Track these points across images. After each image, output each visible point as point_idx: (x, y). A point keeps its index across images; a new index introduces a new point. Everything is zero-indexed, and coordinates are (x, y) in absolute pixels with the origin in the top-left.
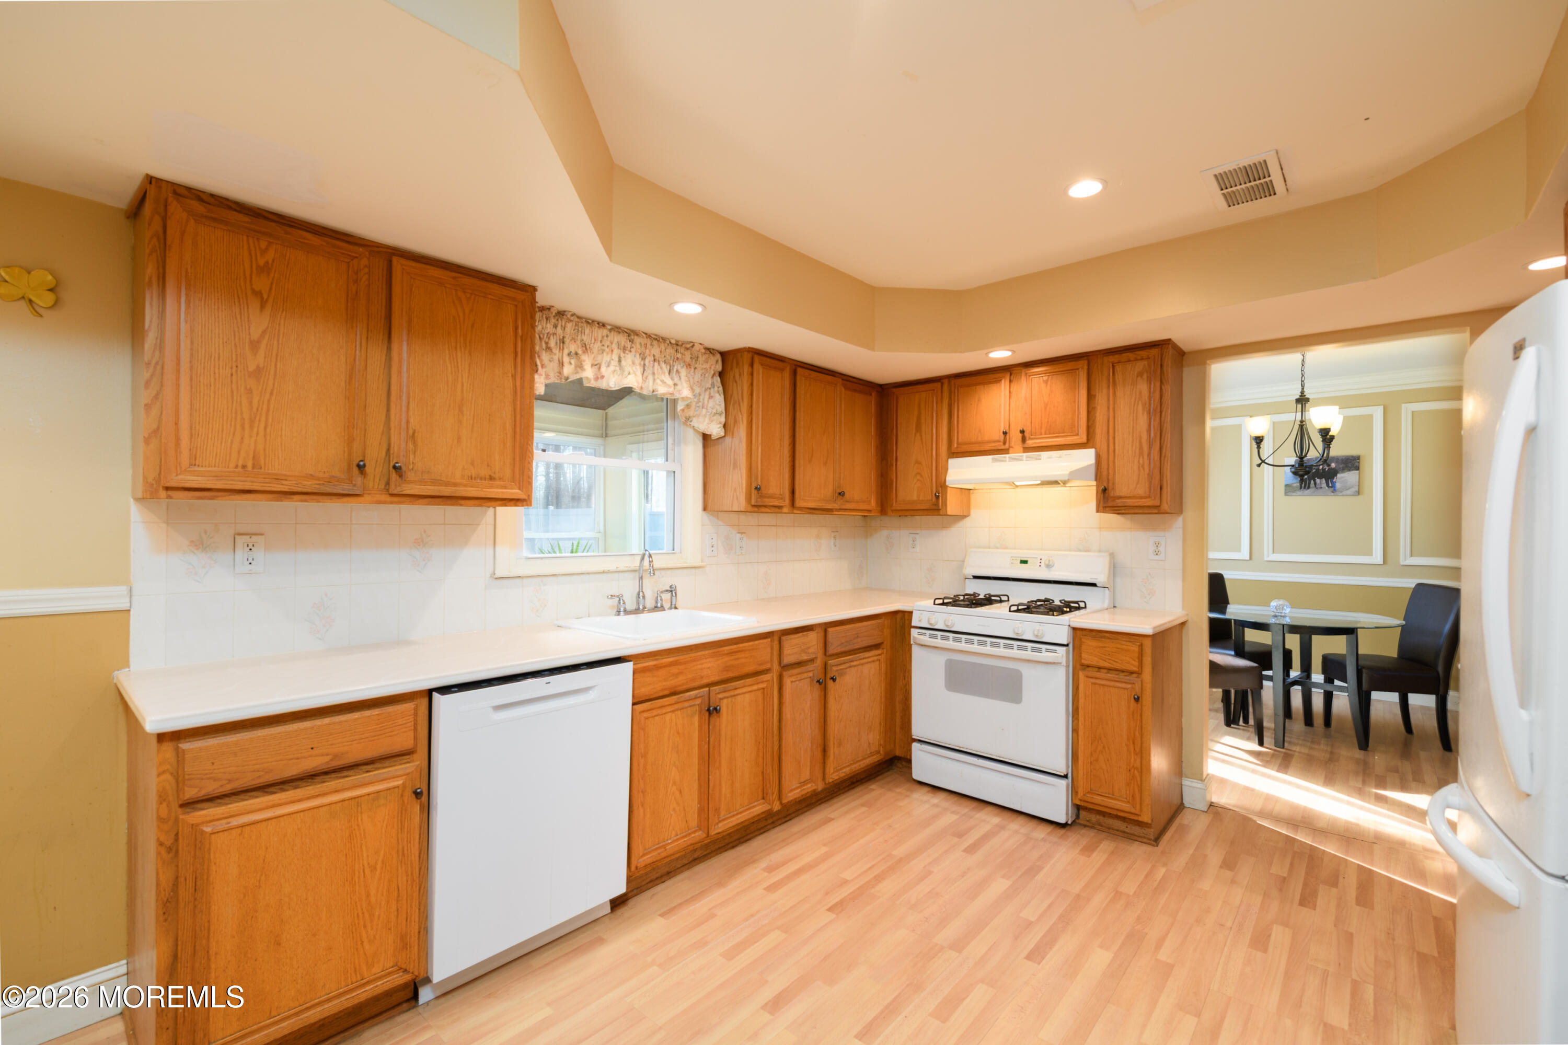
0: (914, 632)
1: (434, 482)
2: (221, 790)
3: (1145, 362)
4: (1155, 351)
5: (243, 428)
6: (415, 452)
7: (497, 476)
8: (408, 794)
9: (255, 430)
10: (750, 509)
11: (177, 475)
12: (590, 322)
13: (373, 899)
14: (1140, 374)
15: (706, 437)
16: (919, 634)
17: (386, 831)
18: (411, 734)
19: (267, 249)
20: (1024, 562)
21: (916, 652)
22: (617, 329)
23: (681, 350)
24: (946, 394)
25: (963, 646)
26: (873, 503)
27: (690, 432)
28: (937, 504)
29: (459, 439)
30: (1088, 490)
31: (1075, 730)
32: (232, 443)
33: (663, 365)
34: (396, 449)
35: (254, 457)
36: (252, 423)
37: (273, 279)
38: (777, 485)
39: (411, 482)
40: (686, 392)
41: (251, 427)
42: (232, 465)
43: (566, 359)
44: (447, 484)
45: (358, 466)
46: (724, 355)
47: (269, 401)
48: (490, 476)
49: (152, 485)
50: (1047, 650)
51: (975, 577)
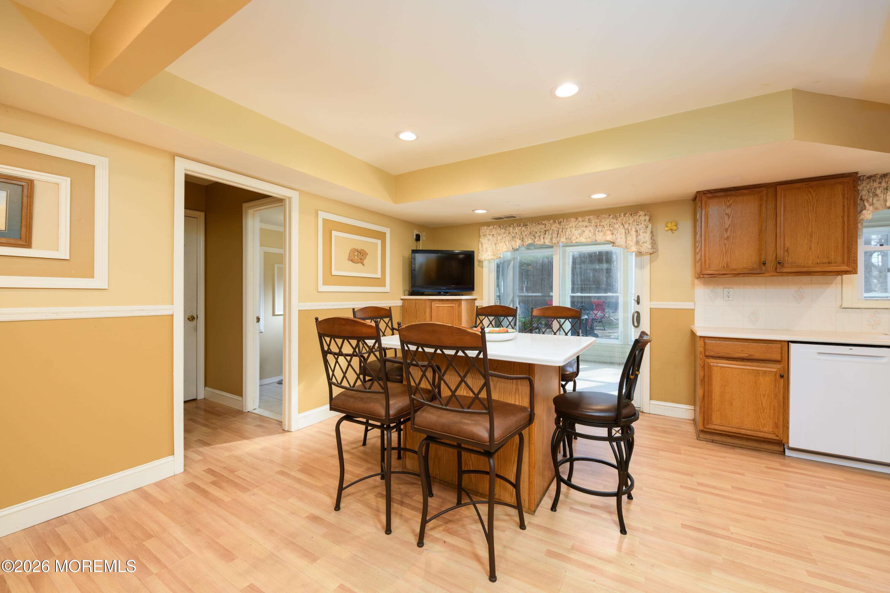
1: (797, 267)
2: (715, 355)
5: (723, 256)
6: (788, 256)
7: (833, 261)
8: (778, 376)
9: (727, 256)
11: (705, 271)
13: (764, 406)
17: (769, 385)
18: (780, 355)
19: (730, 200)
29: (810, 248)
32: (720, 260)
34: (779, 256)
35: (727, 264)
36: (726, 253)
37: (732, 208)
39: (786, 267)
41: (726, 255)
42: (720, 267)
44: (804, 267)
45: (763, 263)
47: (731, 246)
48: (829, 262)
49: (699, 274)
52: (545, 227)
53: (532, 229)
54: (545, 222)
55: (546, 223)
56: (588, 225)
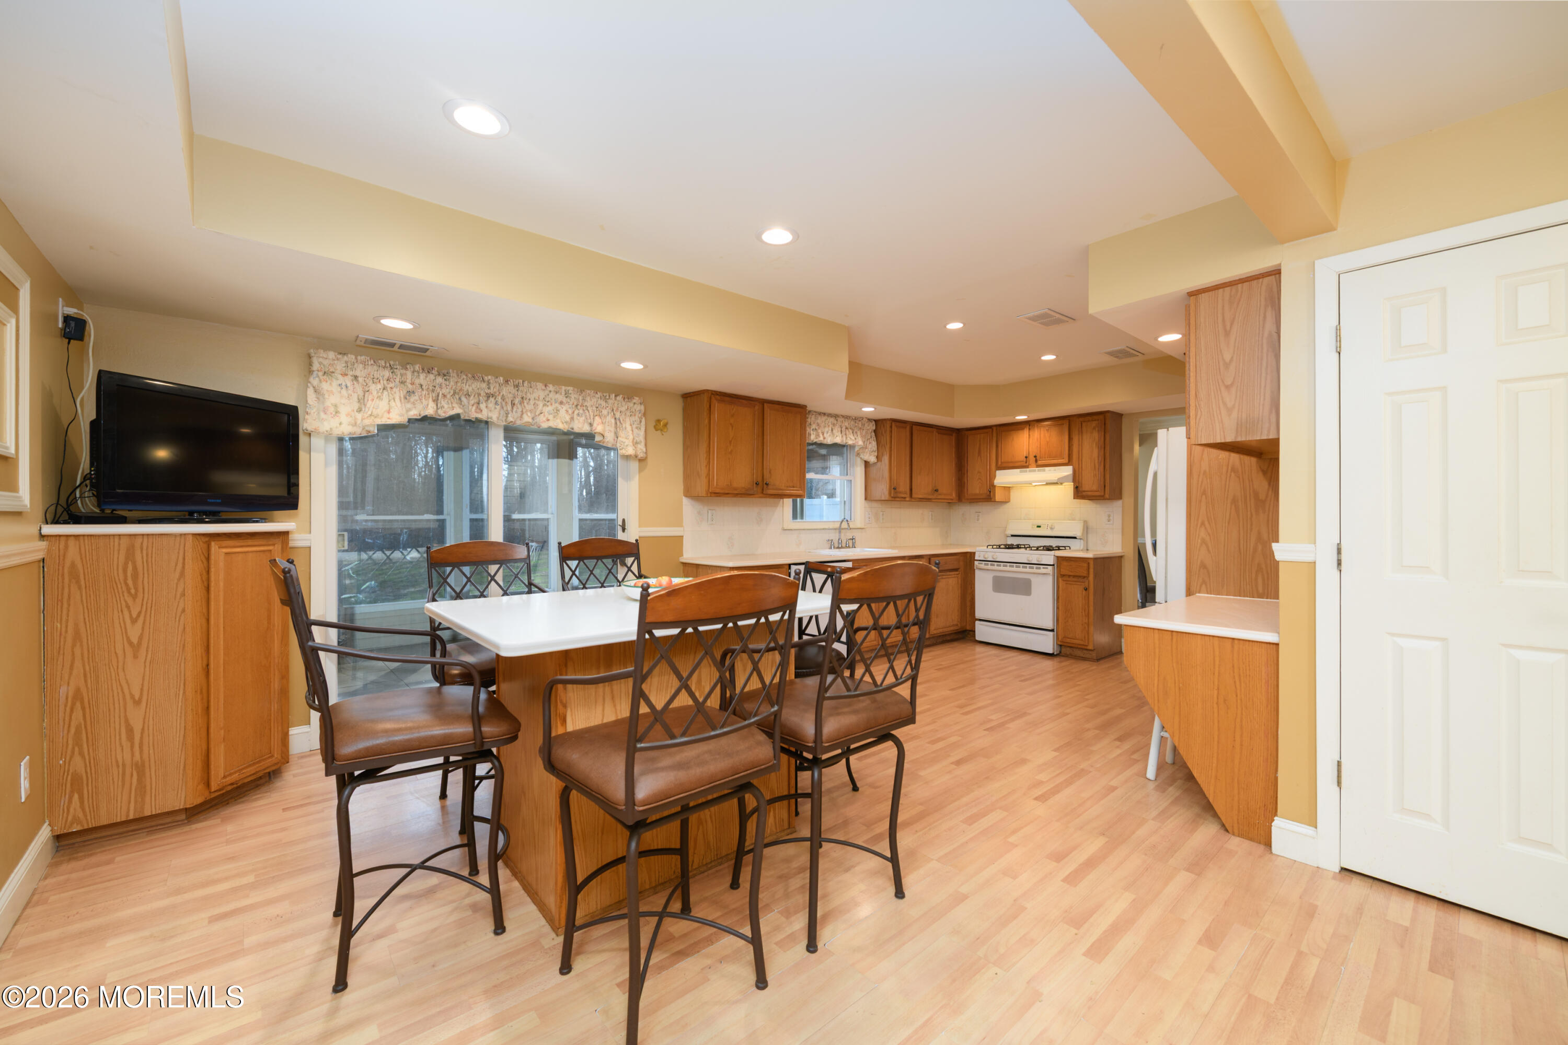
0: (976, 563)
1: (776, 489)
3: (1096, 422)
4: (1101, 417)
6: (771, 477)
7: (795, 486)
10: (891, 499)
11: (713, 488)
12: (820, 414)
14: (1094, 428)
15: (867, 464)
16: (979, 563)
19: (733, 408)
20: (1039, 527)
21: (977, 573)
22: (830, 415)
23: (857, 421)
24: (995, 434)
25: (1002, 568)
26: (954, 495)
27: (859, 460)
28: (990, 495)
29: (784, 471)
30: (1069, 487)
31: (1058, 608)
32: (725, 477)
33: (850, 430)
34: (765, 476)
35: (730, 482)
36: (730, 469)
37: (735, 419)
38: (904, 487)
39: (769, 490)
40: (861, 443)
41: (728, 471)
42: (725, 485)
43: (812, 432)
44: (780, 489)
45: (755, 484)
46: (876, 421)
47: (733, 462)
48: (793, 487)
49: (706, 492)
50: (1044, 568)
51: (1012, 536)
52: (489, 388)
53: (459, 384)
54: (490, 377)
55: (491, 381)
56: (564, 401)
